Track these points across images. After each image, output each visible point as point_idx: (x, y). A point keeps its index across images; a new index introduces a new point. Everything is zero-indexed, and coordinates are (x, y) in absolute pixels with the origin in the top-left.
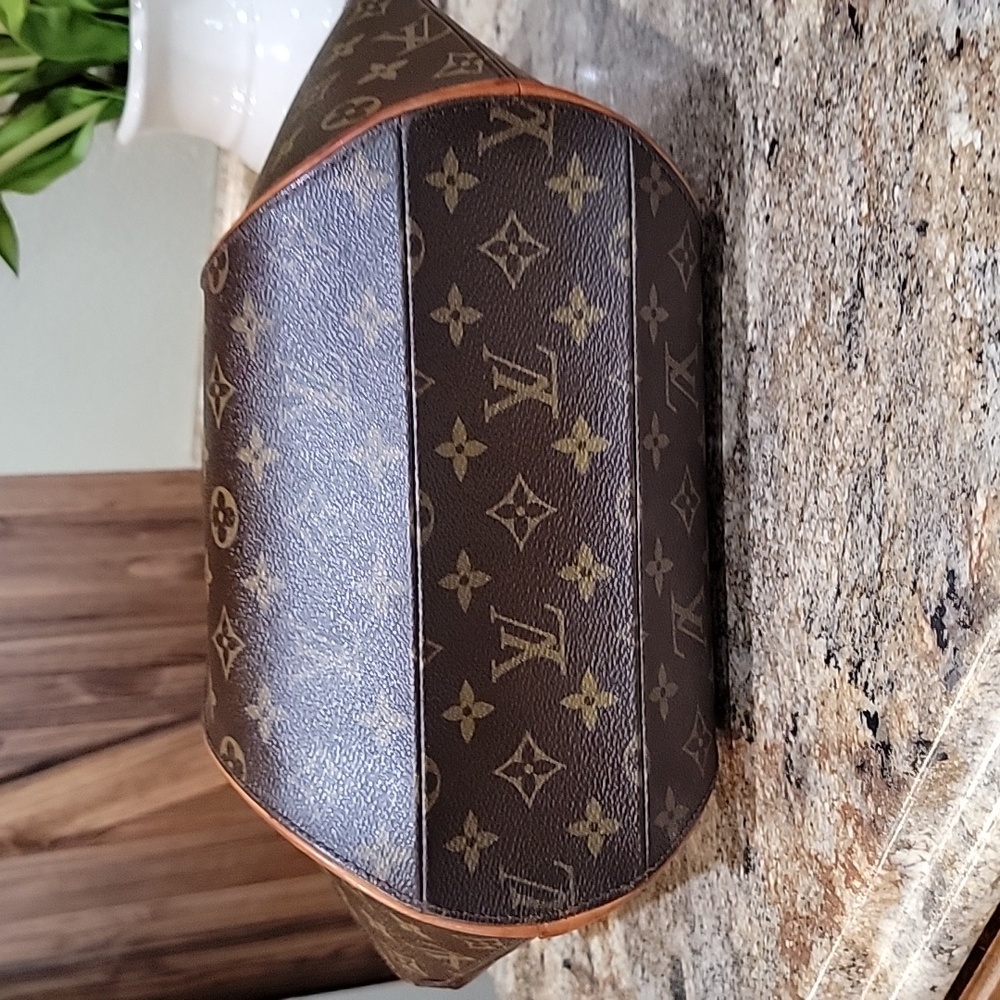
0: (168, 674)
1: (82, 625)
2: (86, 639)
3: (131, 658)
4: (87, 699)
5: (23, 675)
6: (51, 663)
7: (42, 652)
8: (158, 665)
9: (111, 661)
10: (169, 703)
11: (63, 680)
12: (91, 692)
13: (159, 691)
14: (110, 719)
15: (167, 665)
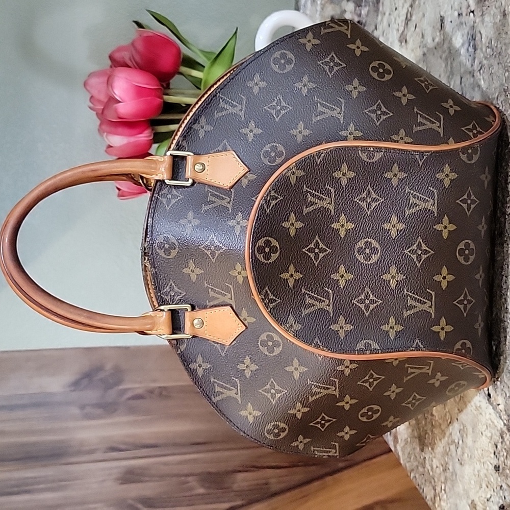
0: (240, 476)
1: (200, 448)
3: (222, 467)
4: (201, 491)
5: (172, 476)
6: (186, 469)
7: (180, 463)
8: (234, 472)
9: (213, 469)
10: (240, 493)
11: (190, 479)
12: (203, 486)
13: (235, 487)
14: (212, 503)
15: (240, 472)
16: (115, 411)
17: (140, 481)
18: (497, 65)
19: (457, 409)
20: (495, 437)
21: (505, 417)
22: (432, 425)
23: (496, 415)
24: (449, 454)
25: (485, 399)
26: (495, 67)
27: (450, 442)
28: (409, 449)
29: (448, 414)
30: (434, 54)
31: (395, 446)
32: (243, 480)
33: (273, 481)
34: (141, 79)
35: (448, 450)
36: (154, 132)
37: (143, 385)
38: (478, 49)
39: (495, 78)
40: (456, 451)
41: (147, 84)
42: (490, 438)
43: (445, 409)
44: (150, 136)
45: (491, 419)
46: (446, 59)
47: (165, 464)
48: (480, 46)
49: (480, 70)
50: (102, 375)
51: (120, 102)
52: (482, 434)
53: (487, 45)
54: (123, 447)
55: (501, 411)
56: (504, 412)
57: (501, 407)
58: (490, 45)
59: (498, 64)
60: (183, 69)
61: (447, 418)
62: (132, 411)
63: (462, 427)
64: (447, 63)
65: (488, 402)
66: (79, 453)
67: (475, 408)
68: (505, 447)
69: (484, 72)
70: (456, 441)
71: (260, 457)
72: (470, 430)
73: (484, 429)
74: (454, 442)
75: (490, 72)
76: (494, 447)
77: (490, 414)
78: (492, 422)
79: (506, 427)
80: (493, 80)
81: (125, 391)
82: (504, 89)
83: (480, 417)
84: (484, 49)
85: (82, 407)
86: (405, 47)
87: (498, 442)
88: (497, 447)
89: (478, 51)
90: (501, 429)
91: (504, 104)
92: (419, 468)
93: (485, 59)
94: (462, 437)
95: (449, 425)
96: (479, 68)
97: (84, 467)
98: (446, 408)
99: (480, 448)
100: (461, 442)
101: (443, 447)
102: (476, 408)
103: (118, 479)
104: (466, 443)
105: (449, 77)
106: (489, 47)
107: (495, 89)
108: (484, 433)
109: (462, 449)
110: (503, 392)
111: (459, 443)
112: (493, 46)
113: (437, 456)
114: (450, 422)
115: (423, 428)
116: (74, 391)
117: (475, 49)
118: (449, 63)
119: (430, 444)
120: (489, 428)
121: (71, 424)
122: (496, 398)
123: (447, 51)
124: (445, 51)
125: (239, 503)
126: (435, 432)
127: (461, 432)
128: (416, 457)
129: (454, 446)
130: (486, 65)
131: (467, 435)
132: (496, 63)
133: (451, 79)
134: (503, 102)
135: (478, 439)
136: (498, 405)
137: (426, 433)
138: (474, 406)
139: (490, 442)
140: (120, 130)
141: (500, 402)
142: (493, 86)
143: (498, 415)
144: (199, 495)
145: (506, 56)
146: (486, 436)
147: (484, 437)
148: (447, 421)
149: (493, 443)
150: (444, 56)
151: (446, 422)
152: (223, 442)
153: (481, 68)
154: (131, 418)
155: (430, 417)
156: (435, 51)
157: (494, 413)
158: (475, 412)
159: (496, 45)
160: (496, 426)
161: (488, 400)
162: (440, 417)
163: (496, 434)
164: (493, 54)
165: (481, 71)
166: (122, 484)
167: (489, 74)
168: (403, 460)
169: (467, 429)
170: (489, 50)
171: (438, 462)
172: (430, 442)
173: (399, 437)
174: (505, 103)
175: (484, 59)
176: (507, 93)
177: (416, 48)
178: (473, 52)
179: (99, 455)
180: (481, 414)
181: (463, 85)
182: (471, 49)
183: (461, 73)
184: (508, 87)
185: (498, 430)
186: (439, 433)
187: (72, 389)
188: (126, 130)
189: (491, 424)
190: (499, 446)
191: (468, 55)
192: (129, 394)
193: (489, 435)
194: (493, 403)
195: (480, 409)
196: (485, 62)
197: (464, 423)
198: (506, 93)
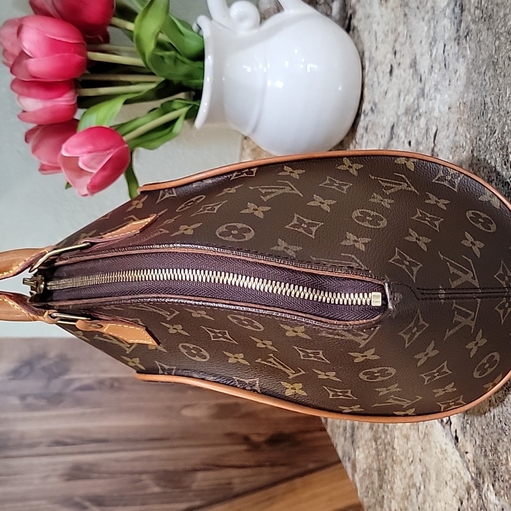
0: (200, 475)
1: (157, 444)
2: (157, 453)
3: (181, 465)
4: (157, 489)
5: (123, 473)
6: (139, 466)
7: (134, 460)
8: (196, 470)
9: (170, 467)
10: (199, 493)
11: (144, 477)
12: (158, 485)
13: (194, 486)
14: (167, 503)
15: (199, 470)
16: (61, 402)
17: (88, 478)
18: (486, 31)
19: (420, 447)
20: (461, 490)
21: (473, 469)
22: (393, 460)
23: (463, 464)
24: (409, 498)
25: (452, 441)
26: (484, 33)
27: (411, 484)
28: (367, 482)
29: (410, 451)
30: (416, 15)
31: (353, 476)
32: (202, 480)
33: (236, 481)
34: (56, 31)
35: (408, 493)
36: (78, 95)
37: (92, 375)
38: (465, 10)
39: (483, 47)
40: (417, 497)
41: (63, 37)
42: (455, 491)
43: (407, 444)
44: (73, 99)
45: (457, 468)
46: (429, 21)
47: (117, 460)
48: (468, 7)
49: (466, 37)
50: (44, 363)
51: (31, 57)
52: (446, 483)
53: (476, 5)
54: (69, 441)
55: (469, 461)
56: (473, 463)
57: (470, 456)
58: (479, 6)
59: (488, 30)
60: (117, 21)
61: (409, 456)
62: (79, 402)
63: (424, 470)
64: (430, 26)
65: (455, 446)
66: (19, 446)
67: (440, 451)
68: (472, 506)
69: (470, 39)
70: (418, 485)
71: (223, 455)
72: (433, 476)
73: (449, 479)
74: (415, 485)
75: (478, 40)
76: (458, 502)
77: (456, 461)
78: (459, 472)
79: (473, 481)
80: (480, 50)
81: (71, 381)
82: (493, 62)
83: (445, 463)
84: (472, 11)
85: (23, 397)
86: (385, 5)
87: (464, 498)
88: (462, 503)
89: (466, 13)
90: (468, 483)
91: (491, 81)
92: (377, 506)
93: (473, 23)
94: (424, 482)
95: (410, 464)
96: (466, 34)
97: (25, 461)
98: (409, 443)
99: (444, 500)
100: (422, 487)
101: (403, 489)
102: (442, 450)
103: (64, 475)
104: (429, 491)
105: (431, 43)
106: (477, 8)
107: (483, 61)
108: (448, 483)
109: (424, 496)
110: (472, 438)
111: (420, 488)
112: (483, 8)
113: (396, 498)
114: (412, 462)
115: (383, 461)
116: (14, 379)
117: (462, 10)
118: (432, 26)
119: (390, 482)
120: (454, 479)
121: (11, 415)
122: (464, 444)
123: (431, 12)
124: (428, 11)
125: (198, 503)
126: (396, 469)
127: (424, 476)
128: (374, 492)
129: (415, 491)
130: (473, 30)
131: (429, 481)
132: (485, 28)
133: (433, 47)
134: (491, 78)
135: (441, 489)
136: (467, 453)
137: (386, 468)
138: (439, 447)
139: (454, 496)
140: (34, 91)
141: (469, 450)
142: (481, 57)
143: (465, 465)
144: (153, 494)
145: (497, 20)
146: (451, 487)
147: (448, 488)
148: (409, 458)
149: (458, 498)
150: (426, 18)
151: (407, 459)
152: (182, 438)
153: (468, 34)
154: (79, 410)
155: (391, 450)
156: (417, 11)
157: (461, 461)
158: (440, 456)
159: (486, 5)
160: (462, 478)
161: (455, 444)
162: (401, 452)
163: (462, 488)
164: (482, 17)
165: (468, 38)
166: (69, 480)
167: (477, 42)
168: (361, 494)
169: (429, 473)
170: (477, 12)
171: (396, 505)
172: (390, 479)
173: (358, 466)
174: (493, 79)
175: (471, 23)
176: (497, 66)
177: (397, 7)
178: (459, 14)
179: (42, 449)
180: (446, 459)
181: (446, 54)
182: (457, 10)
183: (444, 40)
184: (497, 60)
185: (464, 483)
186: (400, 471)
187: (11, 377)
188: (42, 93)
189: (457, 474)
190: (465, 502)
191: (453, 17)
192: (77, 384)
193: (454, 486)
194: (460, 449)
195: (446, 454)
196: (473, 26)
197: (427, 465)
198: (495, 67)
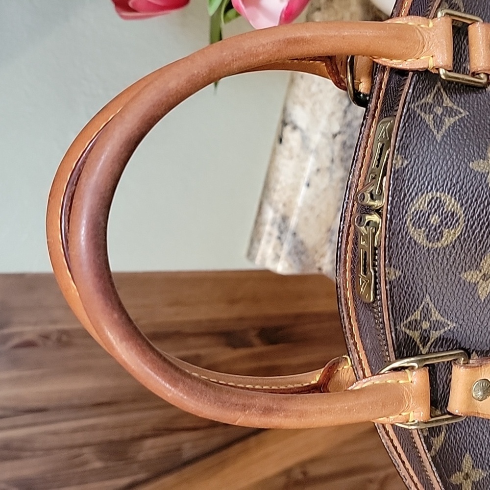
0: (149, 443)
1: (104, 410)
2: (103, 420)
3: (128, 433)
4: (98, 464)
5: (61, 448)
6: (79, 438)
7: (75, 431)
8: (143, 437)
9: (115, 436)
11: (85, 450)
13: (141, 457)
32: (151, 448)
33: (186, 446)
37: (38, 328)
47: (54, 433)
81: (9, 337)
144: (94, 470)
192: (15, 341)
